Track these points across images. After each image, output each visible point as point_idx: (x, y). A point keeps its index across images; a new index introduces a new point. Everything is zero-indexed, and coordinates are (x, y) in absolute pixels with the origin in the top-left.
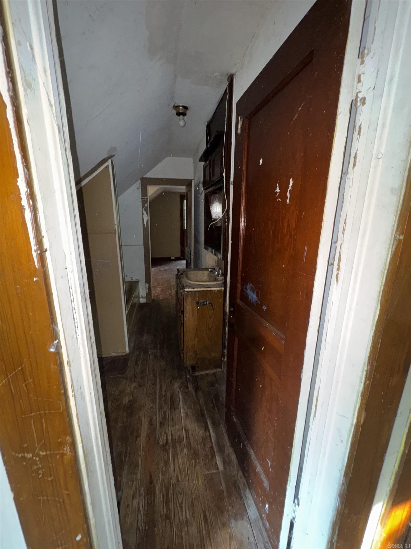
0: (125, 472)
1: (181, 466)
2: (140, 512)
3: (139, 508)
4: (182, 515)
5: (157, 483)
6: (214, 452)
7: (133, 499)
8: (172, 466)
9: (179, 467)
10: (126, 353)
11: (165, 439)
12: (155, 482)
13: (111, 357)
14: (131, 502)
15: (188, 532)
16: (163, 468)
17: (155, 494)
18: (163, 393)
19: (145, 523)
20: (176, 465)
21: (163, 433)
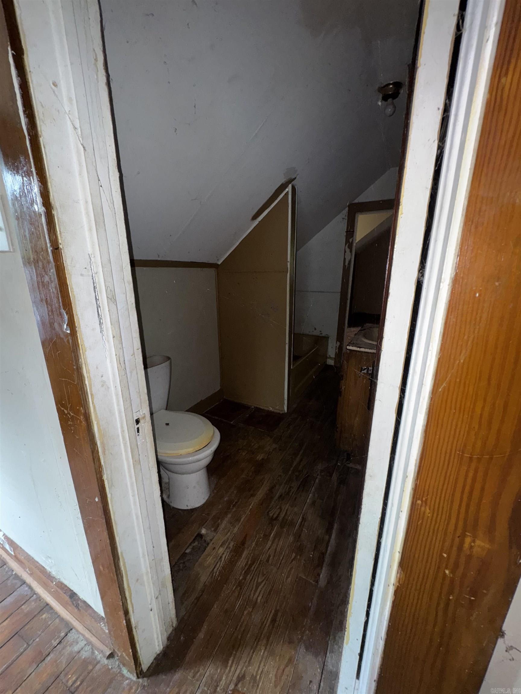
0: (226, 519)
1: (278, 550)
2: (221, 561)
3: (221, 557)
4: (254, 594)
5: (248, 548)
6: (323, 561)
7: (221, 546)
8: (270, 543)
9: (276, 549)
10: (283, 412)
11: (277, 513)
12: (246, 546)
13: (268, 411)
14: (218, 547)
15: (250, 614)
16: (260, 538)
17: (241, 556)
18: (300, 468)
19: (220, 573)
20: (275, 545)
21: (278, 507)
